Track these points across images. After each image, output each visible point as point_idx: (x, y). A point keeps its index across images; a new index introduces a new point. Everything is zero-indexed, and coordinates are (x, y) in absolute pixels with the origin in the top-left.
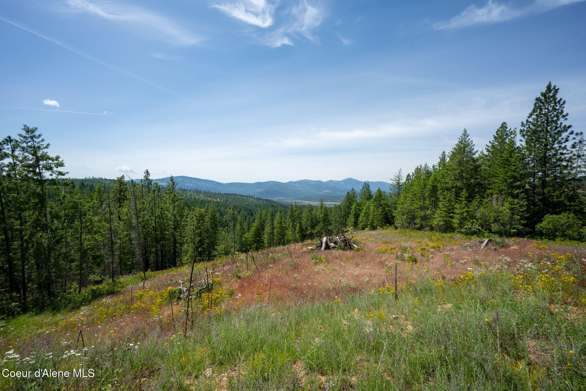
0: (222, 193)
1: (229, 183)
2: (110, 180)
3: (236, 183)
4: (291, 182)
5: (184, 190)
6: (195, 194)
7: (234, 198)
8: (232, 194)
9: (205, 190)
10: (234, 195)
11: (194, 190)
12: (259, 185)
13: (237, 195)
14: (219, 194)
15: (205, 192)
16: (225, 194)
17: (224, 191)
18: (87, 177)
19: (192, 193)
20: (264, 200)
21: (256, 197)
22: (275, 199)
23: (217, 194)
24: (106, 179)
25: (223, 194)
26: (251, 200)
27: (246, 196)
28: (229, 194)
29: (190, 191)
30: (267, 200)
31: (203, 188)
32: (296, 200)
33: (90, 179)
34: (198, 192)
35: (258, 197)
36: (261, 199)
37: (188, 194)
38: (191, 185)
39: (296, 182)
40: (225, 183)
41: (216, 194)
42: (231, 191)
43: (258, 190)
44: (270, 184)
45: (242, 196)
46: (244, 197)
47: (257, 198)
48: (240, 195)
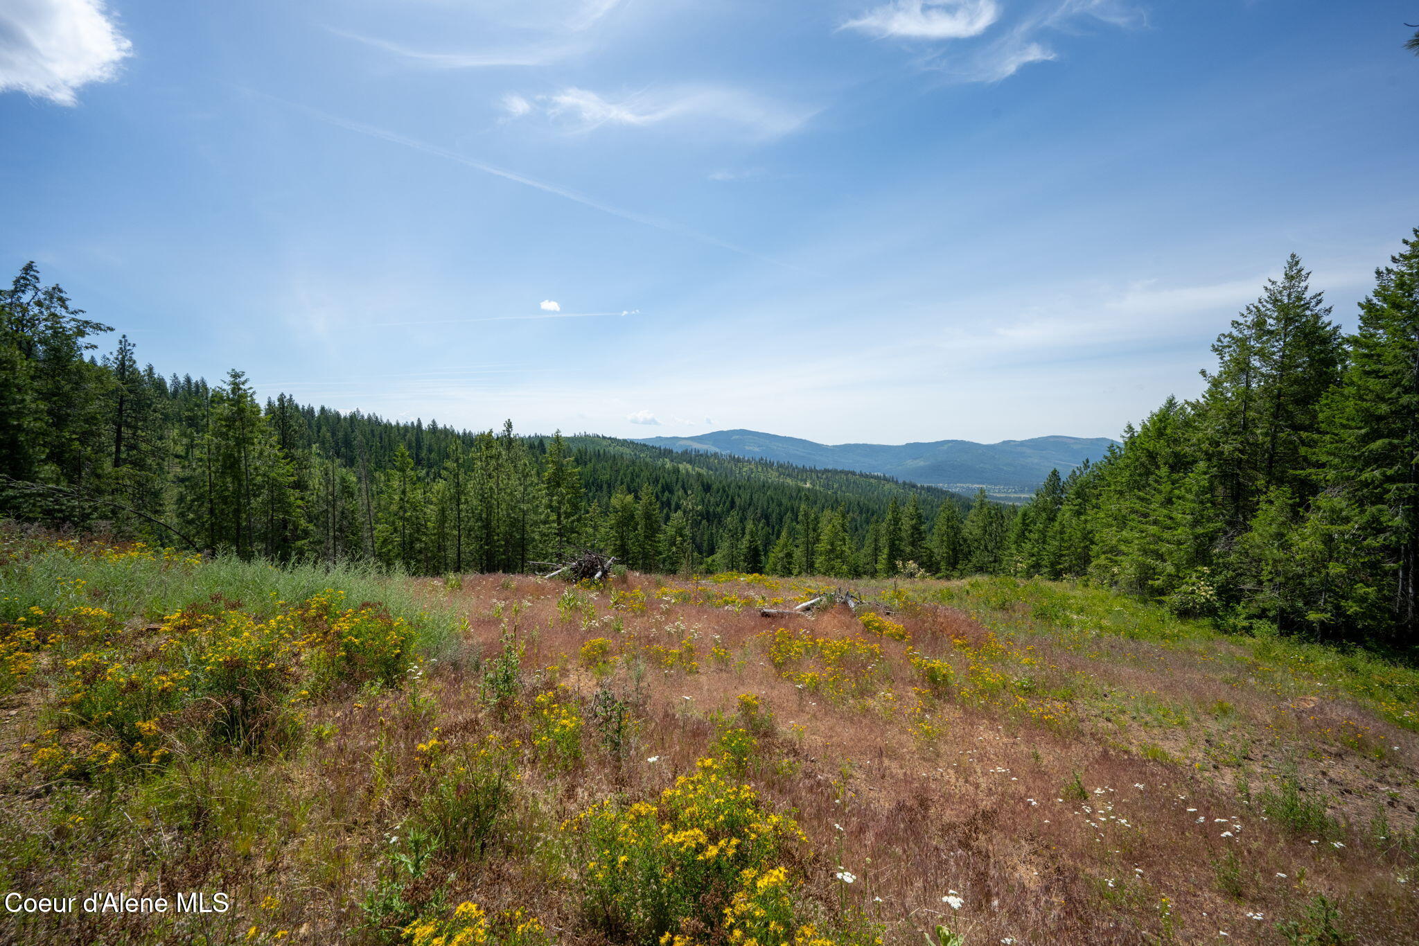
0: (818, 468)
1: (840, 446)
2: (610, 438)
3: (857, 446)
4: (1009, 442)
5: (739, 460)
6: (760, 470)
7: (847, 480)
8: (842, 472)
9: (781, 462)
10: (847, 473)
11: (757, 460)
12: (915, 449)
13: (853, 473)
14: (811, 471)
15: (780, 466)
16: (826, 471)
17: (823, 463)
18: (577, 434)
19: (752, 467)
20: (922, 488)
21: (900, 481)
22: (957, 488)
23: (806, 471)
24: (604, 438)
25: (820, 471)
26: (887, 487)
27: (877, 478)
28: (835, 472)
29: (750, 463)
30: (929, 489)
31: (780, 456)
32: (1022, 491)
33: (581, 437)
34: (766, 465)
35: (907, 481)
36: (914, 486)
37: (745, 469)
38: (757, 449)
39: (1022, 444)
40: (830, 444)
41: (804, 470)
42: (845, 464)
43: (911, 464)
44: (945, 447)
45: (867, 476)
46: (872, 481)
47: (904, 483)
48: (861, 475)
